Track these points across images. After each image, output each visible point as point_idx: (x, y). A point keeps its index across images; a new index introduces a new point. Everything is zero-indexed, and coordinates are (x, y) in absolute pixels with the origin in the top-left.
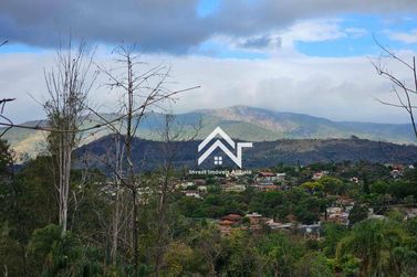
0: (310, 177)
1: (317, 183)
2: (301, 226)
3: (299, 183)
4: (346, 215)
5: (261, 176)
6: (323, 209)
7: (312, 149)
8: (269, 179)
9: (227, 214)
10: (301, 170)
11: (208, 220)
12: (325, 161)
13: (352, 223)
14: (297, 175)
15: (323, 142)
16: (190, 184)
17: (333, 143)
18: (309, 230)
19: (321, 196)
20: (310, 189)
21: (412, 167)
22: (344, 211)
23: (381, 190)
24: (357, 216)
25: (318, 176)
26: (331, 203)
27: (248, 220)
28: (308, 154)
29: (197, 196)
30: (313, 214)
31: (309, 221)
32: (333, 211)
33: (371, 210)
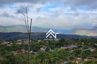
0: (37, 41)
1: (38, 42)
2: (34, 52)
3: (34, 42)
4: (45, 50)
5: (25, 41)
6: (39, 48)
7: (38, 35)
8: (27, 41)
9: (17, 50)
10: (35, 39)
11: (12, 51)
12: (41, 38)
13: (46, 52)
14: (34, 41)
15: (40, 33)
16: (8, 43)
17: (43, 33)
18: (36, 53)
19: (39, 45)
20: (37, 44)
21: (60, 39)
22: (44, 49)
23: (53, 44)
24: (47, 50)
25: (39, 41)
26: (41, 47)
27: (22, 51)
28: (37, 36)
29: (10, 45)
30: (37, 50)
31: (36, 51)
32: (42, 49)
33: (50, 49)
